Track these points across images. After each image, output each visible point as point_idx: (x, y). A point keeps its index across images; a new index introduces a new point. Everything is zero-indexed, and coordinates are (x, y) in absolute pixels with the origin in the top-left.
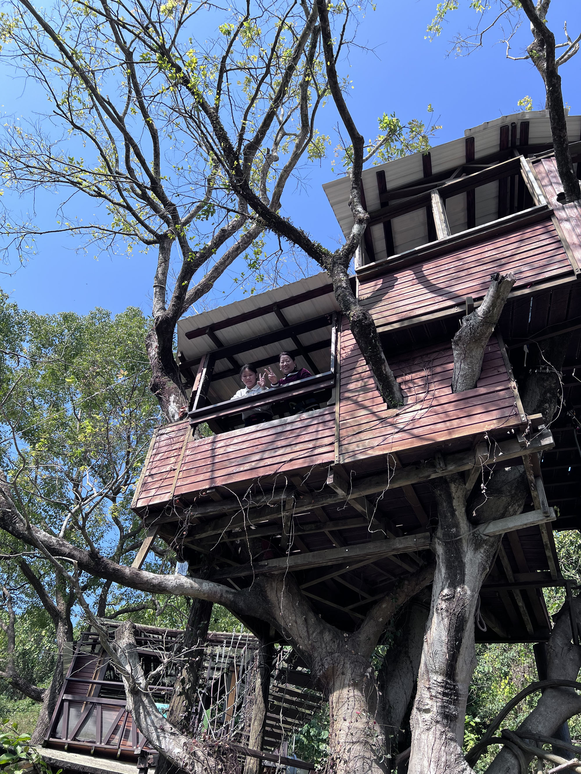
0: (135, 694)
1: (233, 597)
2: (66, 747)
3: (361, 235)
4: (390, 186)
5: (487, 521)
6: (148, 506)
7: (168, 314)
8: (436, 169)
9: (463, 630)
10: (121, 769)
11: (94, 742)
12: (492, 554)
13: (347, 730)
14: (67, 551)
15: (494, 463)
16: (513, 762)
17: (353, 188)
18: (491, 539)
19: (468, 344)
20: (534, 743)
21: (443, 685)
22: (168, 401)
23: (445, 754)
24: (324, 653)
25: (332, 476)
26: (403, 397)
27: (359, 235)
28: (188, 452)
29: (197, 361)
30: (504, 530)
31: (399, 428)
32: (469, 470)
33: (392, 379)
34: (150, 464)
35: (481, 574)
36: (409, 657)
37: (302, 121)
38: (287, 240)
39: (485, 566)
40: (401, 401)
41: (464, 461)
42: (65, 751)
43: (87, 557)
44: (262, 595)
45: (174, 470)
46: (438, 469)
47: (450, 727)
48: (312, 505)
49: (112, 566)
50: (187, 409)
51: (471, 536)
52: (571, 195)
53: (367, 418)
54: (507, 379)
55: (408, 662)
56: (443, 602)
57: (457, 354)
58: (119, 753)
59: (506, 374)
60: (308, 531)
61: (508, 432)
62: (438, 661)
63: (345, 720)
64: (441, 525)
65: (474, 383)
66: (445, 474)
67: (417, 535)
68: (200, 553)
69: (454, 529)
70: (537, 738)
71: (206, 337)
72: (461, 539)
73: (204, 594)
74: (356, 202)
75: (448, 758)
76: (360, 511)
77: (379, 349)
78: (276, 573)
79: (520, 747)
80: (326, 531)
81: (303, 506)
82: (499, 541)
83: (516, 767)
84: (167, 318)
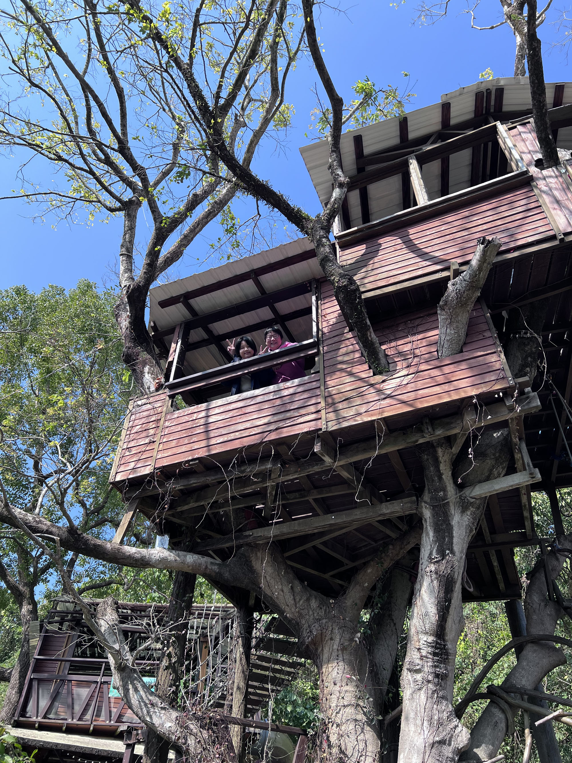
0: (122, 670)
1: (218, 568)
2: (37, 725)
3: (342, 200)
4: (367, 150)
5: (473, 484)
6: (128, 479)
7: (140, 282)
8: (412, 135)
9: (452, 591)
10: (95, 744)
11: (66, 719)
12: (478, 515)
13: (338, 694)
14: (45, 528)
15: (483, 426)
16: (501, 716)
17: (332, 151)
18: (478, 502)
19: (454, 309)
20: (519, 696)
21: (433, 645)
22: (142, 373)
23: (437, 712)
24: (311, 620)
25: (319, 444)
26: (389, 363)
27: (340, 199)
28: (167, 424)
29: (171, 331)
30: (490, 492)
31: (386, 394)
32: (455, 435)
33: (377, 345)
34: (128, 436)
35: (468, 536)
36: (393, 620)
37: (272, 84)
38: (266, 205)
39: (471, 528)
40: (387, 367)
41: (452, 425)
42: (36, 729)
43: (66, 533)
44: (247, 565)
45: (154, 442)
46: (426, 434)
47: (441, 686)
48: (298, 473)
49: (93, 542)
50: (163, 380)
51: (458, 500)
52: (549, 161)
53: (353, 385)
54: (492, 343)
55: (392, 624)
56: (432, 565)
57: (443, 319)
58: (91, 728)
59: (491, 338)
60: (292, 499)
61: (496, 396)
62: (428, 622)
63: (335, 684)
64: (429, 489)
65: (460, 348)
66: (433, 439)
67: (403, 500)
68: (181, 526)
69: (442, 493)
70: (523, 691)
71: (180, 306)
72: (448, 502)
73: (189, 567)
74: (336, 165)
75: (441, 716)
76: (346, 478)
77: (364, 315)
78: (261, 542)
79: (507, 702)
80: (310, 499)
81: (289, 475)
82: (485, 503)
83: (504, 721)
84: (139, 286)
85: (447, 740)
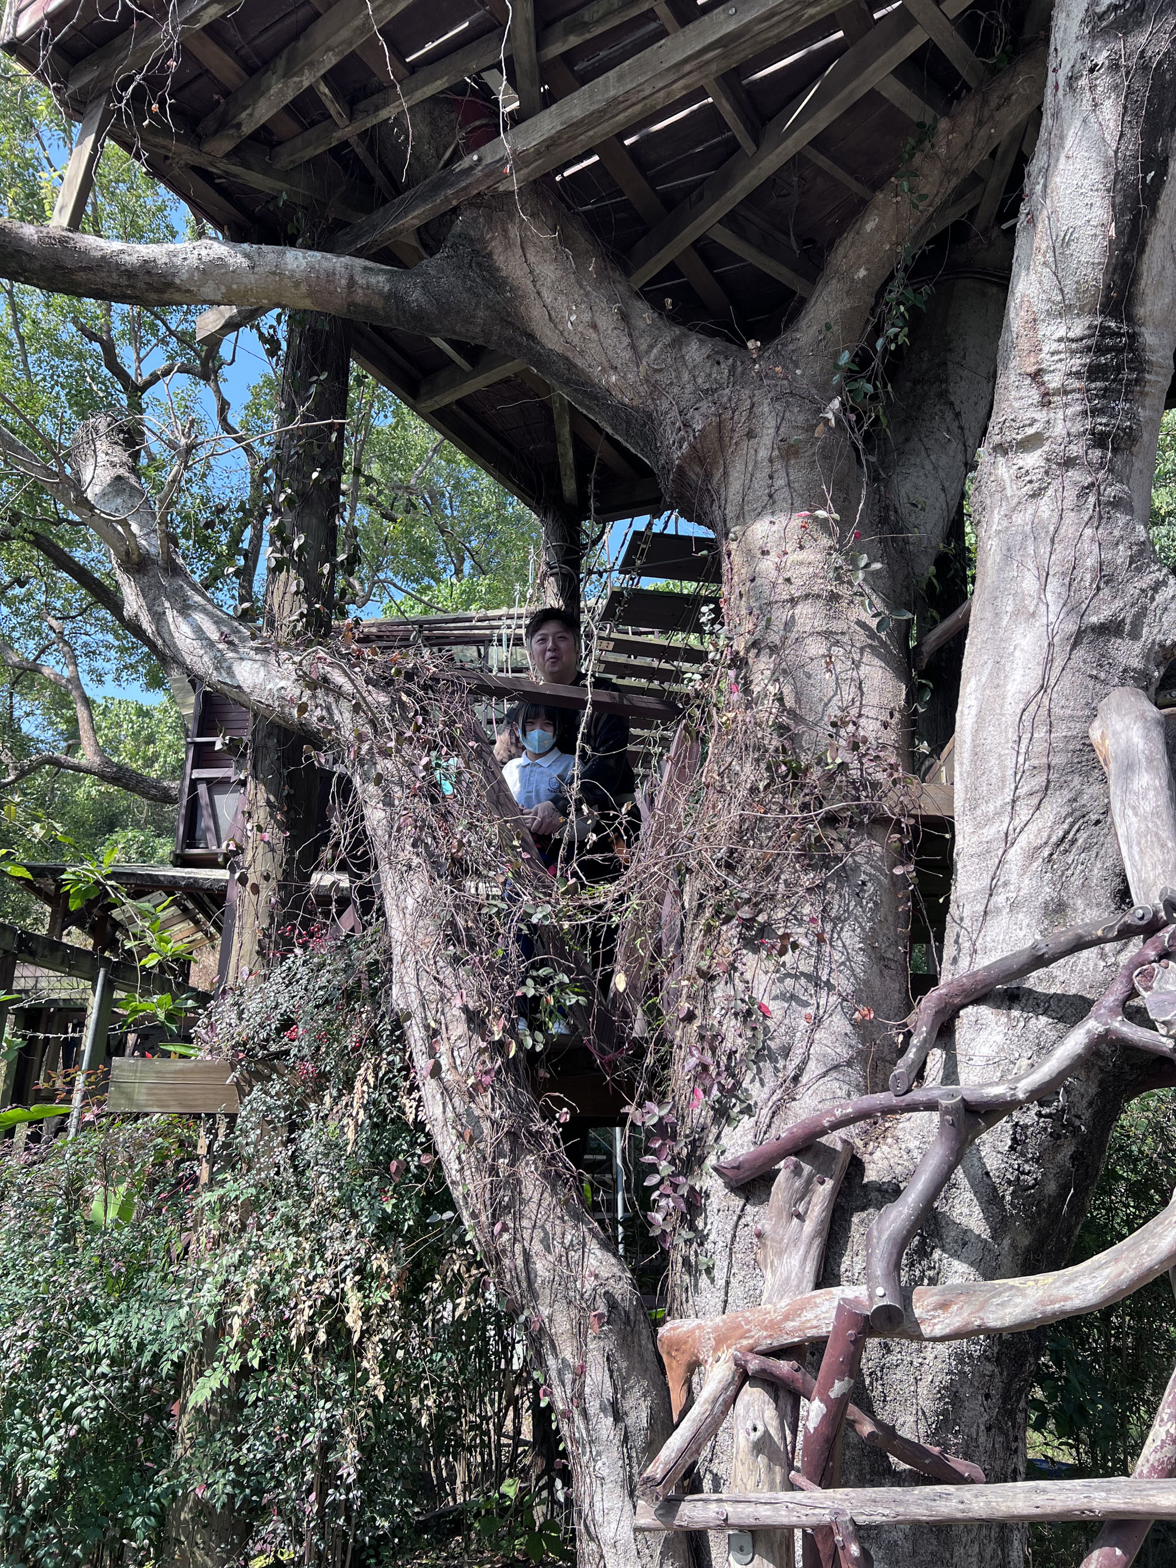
0: (138, 571)
1: (388, 280)
6: (47, 16)
13: (774, 573)
21: (1091, 342)
23: (1095, 547)
24: (686, 396)
36: (952, 404)
44: (479, 264)
47: (1111, 470)
55: (949, 416)
62: (1074, 266)
63: (765, 551)
73: (297, 285)
75: (1107, 555)
85: (1128, 621)
